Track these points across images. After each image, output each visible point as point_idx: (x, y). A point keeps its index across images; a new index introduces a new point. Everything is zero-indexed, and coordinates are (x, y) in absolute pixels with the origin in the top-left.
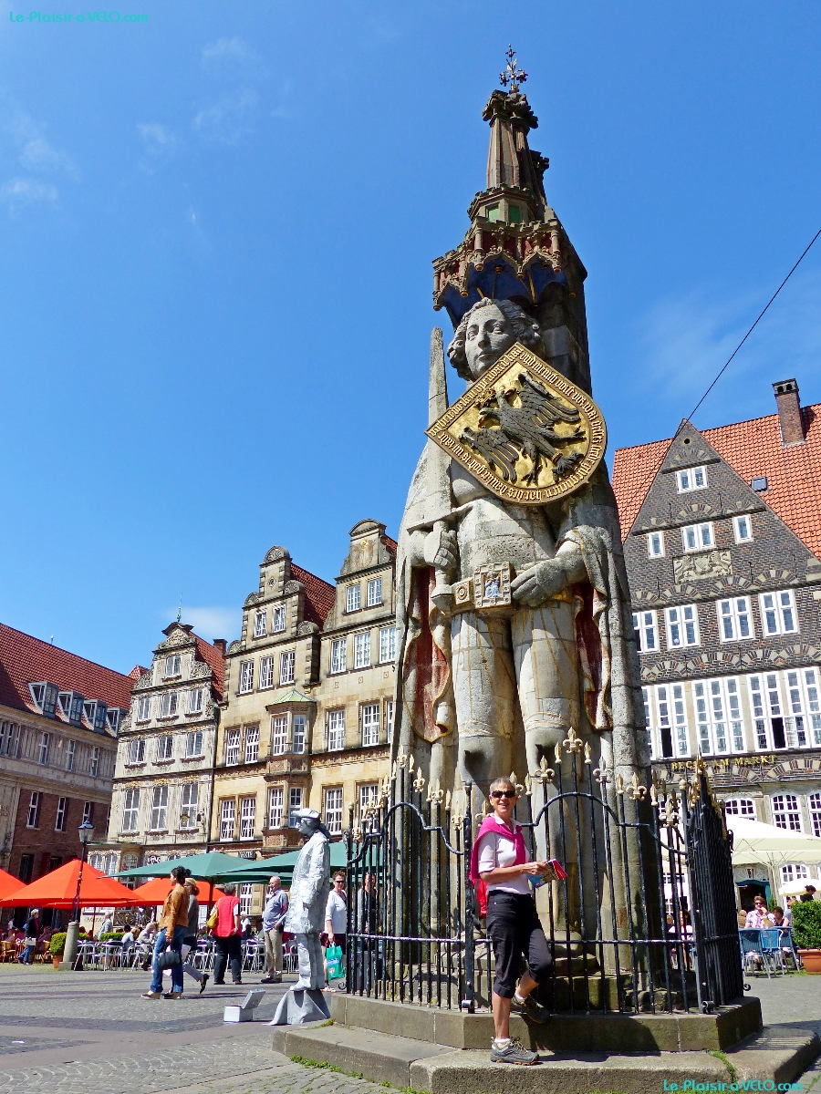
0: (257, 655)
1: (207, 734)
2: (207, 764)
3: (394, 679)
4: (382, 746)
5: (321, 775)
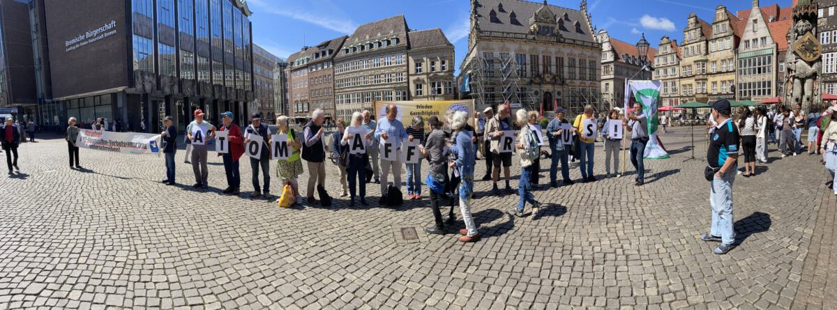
0: (689, 46)
1: (677, 68)
2: (678, 76)
3: (730, 54)
4: (727, 72)
5: (711, 79)
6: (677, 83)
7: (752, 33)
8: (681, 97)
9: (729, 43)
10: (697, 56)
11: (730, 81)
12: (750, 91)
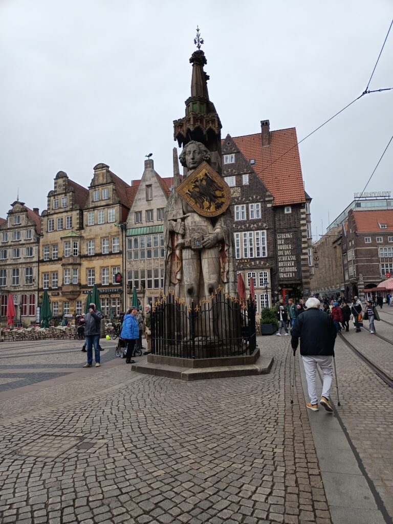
0: (55, 216)
2: (35, 259)
3: (115, 229)
4: (111, 254)
5: (86, 264)
6: (35, 270)
7: (145, 202)
8: (39, 290)
9: (114, 213)
10: (66, 232)
11: (114, 267)
12: (143, 282)
